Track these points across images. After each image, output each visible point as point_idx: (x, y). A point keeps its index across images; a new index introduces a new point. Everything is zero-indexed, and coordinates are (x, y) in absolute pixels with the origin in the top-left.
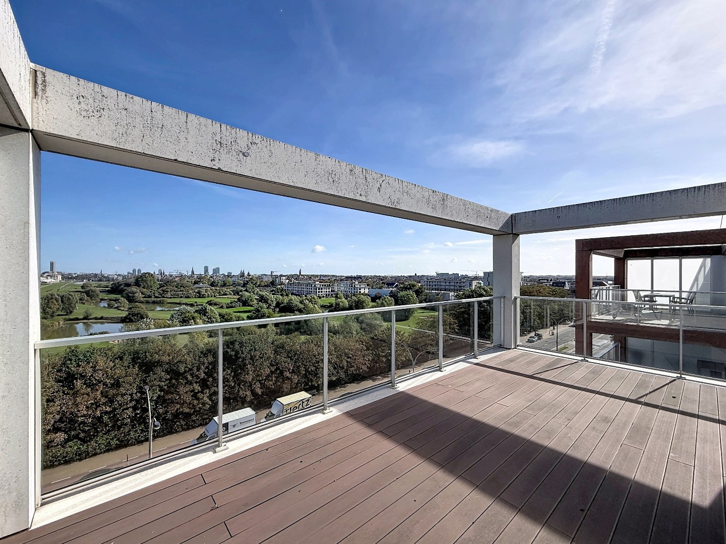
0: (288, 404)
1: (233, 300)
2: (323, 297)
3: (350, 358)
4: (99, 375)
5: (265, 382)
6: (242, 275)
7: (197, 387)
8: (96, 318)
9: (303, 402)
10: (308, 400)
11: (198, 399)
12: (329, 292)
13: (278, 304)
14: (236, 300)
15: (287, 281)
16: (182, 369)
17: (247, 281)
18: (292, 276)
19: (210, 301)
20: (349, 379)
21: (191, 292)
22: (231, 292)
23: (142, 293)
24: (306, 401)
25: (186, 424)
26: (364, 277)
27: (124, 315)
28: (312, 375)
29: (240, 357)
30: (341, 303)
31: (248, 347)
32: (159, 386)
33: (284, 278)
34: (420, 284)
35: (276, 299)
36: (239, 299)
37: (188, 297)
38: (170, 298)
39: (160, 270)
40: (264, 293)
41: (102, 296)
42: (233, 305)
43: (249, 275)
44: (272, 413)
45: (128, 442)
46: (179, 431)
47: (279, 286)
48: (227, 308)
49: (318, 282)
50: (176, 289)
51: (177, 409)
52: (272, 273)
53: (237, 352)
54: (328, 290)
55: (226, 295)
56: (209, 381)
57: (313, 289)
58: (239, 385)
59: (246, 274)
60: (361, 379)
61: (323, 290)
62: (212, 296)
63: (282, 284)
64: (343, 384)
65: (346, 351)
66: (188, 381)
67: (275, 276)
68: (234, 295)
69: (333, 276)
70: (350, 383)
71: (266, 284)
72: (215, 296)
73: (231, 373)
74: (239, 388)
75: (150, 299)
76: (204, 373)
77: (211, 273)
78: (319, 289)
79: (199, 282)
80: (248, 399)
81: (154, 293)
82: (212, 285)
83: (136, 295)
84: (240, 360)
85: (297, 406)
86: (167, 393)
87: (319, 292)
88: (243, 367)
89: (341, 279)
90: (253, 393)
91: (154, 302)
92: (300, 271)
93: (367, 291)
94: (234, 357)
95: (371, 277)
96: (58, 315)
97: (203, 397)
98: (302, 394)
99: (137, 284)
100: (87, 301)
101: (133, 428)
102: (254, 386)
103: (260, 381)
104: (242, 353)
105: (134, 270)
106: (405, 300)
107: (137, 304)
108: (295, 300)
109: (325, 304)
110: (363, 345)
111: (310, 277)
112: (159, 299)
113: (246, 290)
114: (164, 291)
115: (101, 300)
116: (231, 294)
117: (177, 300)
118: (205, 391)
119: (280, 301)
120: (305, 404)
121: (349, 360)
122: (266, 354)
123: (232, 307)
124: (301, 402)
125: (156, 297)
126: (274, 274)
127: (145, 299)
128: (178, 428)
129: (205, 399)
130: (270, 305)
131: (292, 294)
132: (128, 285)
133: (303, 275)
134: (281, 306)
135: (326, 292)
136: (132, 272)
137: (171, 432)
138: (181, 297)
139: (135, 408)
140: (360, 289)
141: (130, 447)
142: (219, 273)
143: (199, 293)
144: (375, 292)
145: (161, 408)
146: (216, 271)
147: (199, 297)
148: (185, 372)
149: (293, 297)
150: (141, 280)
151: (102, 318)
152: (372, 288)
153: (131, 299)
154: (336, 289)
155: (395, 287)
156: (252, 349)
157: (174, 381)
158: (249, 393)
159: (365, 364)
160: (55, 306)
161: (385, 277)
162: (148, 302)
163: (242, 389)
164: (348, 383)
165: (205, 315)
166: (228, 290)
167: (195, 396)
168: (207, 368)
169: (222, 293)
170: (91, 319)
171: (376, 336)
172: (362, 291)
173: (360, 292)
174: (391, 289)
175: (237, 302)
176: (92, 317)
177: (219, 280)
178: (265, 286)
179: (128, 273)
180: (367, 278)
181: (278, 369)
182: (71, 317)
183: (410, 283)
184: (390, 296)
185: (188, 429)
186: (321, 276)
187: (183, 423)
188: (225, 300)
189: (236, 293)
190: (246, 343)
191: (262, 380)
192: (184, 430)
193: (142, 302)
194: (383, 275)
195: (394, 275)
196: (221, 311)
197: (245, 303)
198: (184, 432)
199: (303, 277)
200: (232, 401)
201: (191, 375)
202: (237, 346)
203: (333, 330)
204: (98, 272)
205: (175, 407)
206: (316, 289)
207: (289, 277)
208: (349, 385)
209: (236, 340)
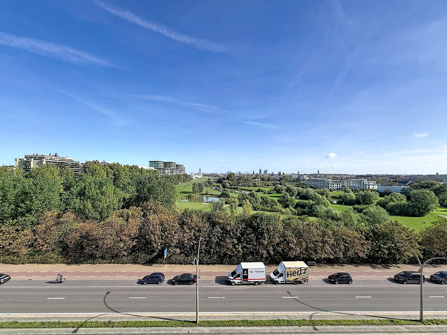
0: (290, 268)
1: (272, 189)
2: (335, 190)
3: (348, 243)
4: (193, 225)
5: (276, 247)
6: (279, 174)
7: (235, 241)
8: (210, 195)
9: (301, 270)
10: (306, 269)
11: (235, 248)
12: (340, 186)
13: (298, 194)
14: (273, 189)
15: (308, 178)
16: (228, 228)
17: (282, 178)
18: (312, 175)
19: (259, 189)
20: (347, 261)
21: (251, 183)
22: (272, 184)
23: (229, 183)
24: (303, 270)
25: (229, 261)
26: (375, 175)
27: (220, 194)
28: (312, 250)
29: (260, 228)
30: (348, 196)
31: (266, 222)
32: (217, 235)
33: (306, 176)
34: (442, 183)
35: (298, 190)
36: (274, 189)
37: (249, 186)
38: (241, 186)
39: (239, 172)
40: (290, 186)
41: (214, 184)
42: (271, 192)
43: (283, 174)
44: (277, 271)
45: (203, 262)
46: (226, 264)
47: (302, 182)
48: (268, 194)
49: (331, 180)
50: (244, 182)
51: (225, 251)
52: (298, 173)
53: (258, 225)
54: (338, 185)
55: (269, 186)
56: (242, 239)
57: (326, 184)
58: (259, 245)
59: (282, 174)
60: (359, 263)
61: (334, 185)
62: (261, 186)
63: (304, 180)
64: (341, 263)
65: (344, 237)
66: (231, 237)
67: (300, 174)
68: (273, 186)
69: (345, 175)
70: (348, 264)
71: (293, 180)
72: (262, 187)
73: (255, 236)
74: (259, 248)
75: (232, 186)
76: (240, 233)
77: (263, 173)
78: (331, 184)
79: (256, 178)
80: (264, 256)
81: (234, 183)
82: (262, 180)
83: (226, 184)
84: (260, 229)
85: (297, 271)
86: (221, 240)
87: (331, 186)
88: (262, 234)
89: (352, 177)
90: (268, 253)
91: (234, 188)
92: (318, 171)
93: (376, 187)
94: (256, 227)
95: (382, 176)
96: (198, 192)
97: (239, 248)
98: (301, 263)
99: (228, 179)
100: (209, 186)
101: (205, 255)
102: (268, 248)
103: (273, 246)
104: (262, 225)
105: (229, 172)
106: (419, 198)
107: (226, 188)
108: (311, 191)
109: (335, 196)
110: (363, 234)
111: (325, 176)
112: (236, 187)
113: (280, 184)
114: (238, 183)
115: (214, 186)
116: (271, 186)
117: (243, 188)
118: (239, 245)
119: (300, 191)
120: (303, 272)
121: (346, 245)
122: (277, 228)
123: (270, 193)
124: (300, 269)
125: (234, 186)
126: (300, 173)
127: (230, 186)
128: (226, 262)
129: (240, 249)
130: (293, 194)
131: (310, 187)
132: (224, 179)
133: (320, 174)
134: (301, 195)
135: (337, 186)
136: (227, 173)
137: (222, 263)
138: (246, 186)
139: (206, 245)
140: (369, 186)
141: (204, 265)
142: (267, 173)
143: (254, 184)
144: (383, 189)
145: (218, 248)
146: (266, 172)
147: (255, 187)
148: (230, 230)
149: (310, 189)
150: (230, 176)
151: (212, 195)
152: (382, 185)
153: (224, 187)
154: (346, 185)
155: (408, 185)
156: (268, 224)
157: (224, 235)
158: (265, 252)
159: (364, 252)
160: (197, 188)
161: (399, 176)
162: (231, 188)
163: (261, 248)
164: (346, 264)
165: (253, 197)
166: (270, 183)
167: (234, 246)
168: (241, 230)
169: (267, 185)
170: (208, 195)
171: (377, 229)
172: (371, 187)
173: (369, 188)
174: (403, 187)
175: (273, 190)
176: (209, 194)
177: (266, 176)
178: (293, 181)
179: (226, 173)
180: (377, 176)
181: (285, 240)
182: (202, 193)
183: (427, 181)
184: (402, 193)
185: (230, 264)
186: (334, 175)
187: (228, 260)
188: (267, 189)
189: (274, 185)
190: (264, 219)
191: (275, 245)
192: (228, 264)
193: (228, 188)
194: (396, 174)
195: (408, 174)
196: (264, 195)
197: (278, 191)
198: (228, 265)
199: (320, 176)
200: (255, 254)
201: (233, 233)
202: (258, 220)
203: (336, 217)
204: (215, 173)
205: (224, 249)
206: (329, 184)
207: (309, 176)
208: (347, 265)
209: (258, 216)
